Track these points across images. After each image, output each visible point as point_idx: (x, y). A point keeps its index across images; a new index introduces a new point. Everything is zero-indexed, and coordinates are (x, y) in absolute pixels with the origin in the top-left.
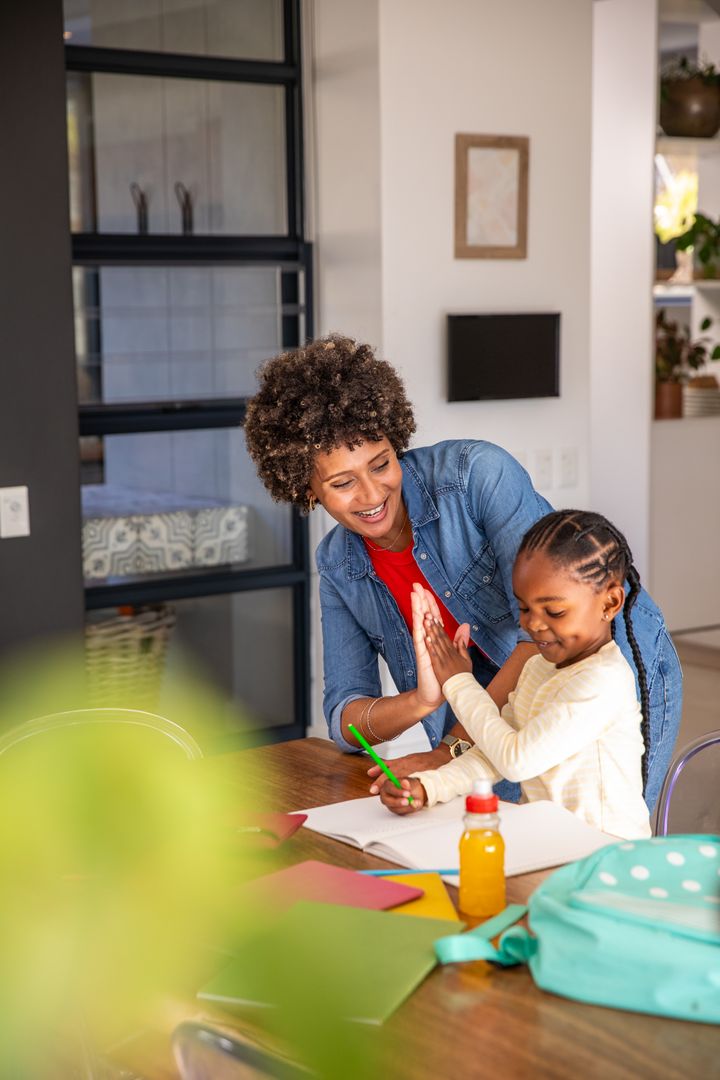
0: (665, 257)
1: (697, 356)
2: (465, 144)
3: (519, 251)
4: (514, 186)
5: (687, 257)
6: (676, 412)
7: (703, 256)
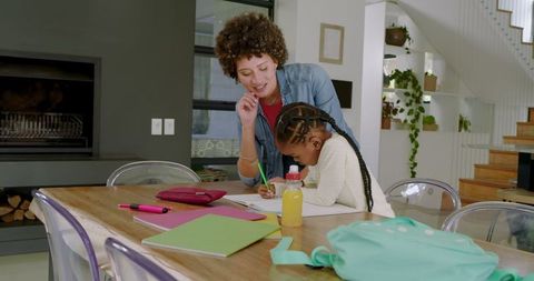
0: (386, 80)
1: (395, 112)
2: (324, 26)
3: (340, 61)
4: (339, 43)
5: (393, 82)
6: (389, 128)
7: (398, 82)
